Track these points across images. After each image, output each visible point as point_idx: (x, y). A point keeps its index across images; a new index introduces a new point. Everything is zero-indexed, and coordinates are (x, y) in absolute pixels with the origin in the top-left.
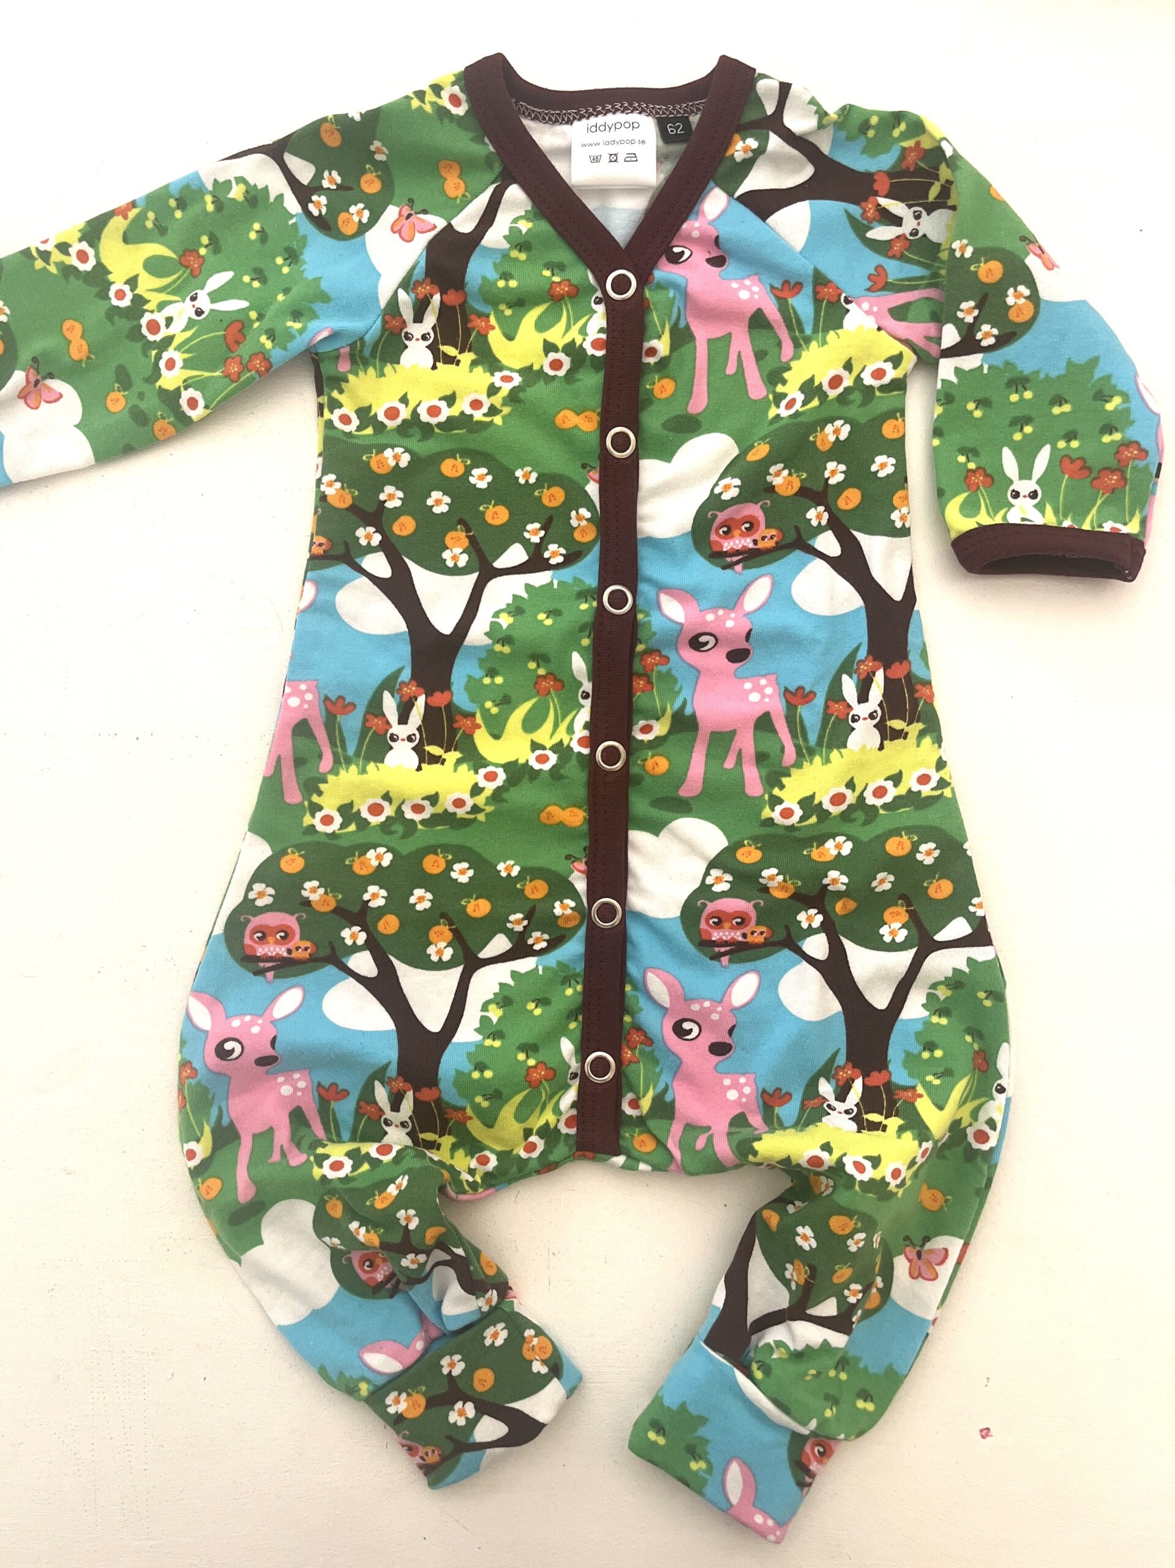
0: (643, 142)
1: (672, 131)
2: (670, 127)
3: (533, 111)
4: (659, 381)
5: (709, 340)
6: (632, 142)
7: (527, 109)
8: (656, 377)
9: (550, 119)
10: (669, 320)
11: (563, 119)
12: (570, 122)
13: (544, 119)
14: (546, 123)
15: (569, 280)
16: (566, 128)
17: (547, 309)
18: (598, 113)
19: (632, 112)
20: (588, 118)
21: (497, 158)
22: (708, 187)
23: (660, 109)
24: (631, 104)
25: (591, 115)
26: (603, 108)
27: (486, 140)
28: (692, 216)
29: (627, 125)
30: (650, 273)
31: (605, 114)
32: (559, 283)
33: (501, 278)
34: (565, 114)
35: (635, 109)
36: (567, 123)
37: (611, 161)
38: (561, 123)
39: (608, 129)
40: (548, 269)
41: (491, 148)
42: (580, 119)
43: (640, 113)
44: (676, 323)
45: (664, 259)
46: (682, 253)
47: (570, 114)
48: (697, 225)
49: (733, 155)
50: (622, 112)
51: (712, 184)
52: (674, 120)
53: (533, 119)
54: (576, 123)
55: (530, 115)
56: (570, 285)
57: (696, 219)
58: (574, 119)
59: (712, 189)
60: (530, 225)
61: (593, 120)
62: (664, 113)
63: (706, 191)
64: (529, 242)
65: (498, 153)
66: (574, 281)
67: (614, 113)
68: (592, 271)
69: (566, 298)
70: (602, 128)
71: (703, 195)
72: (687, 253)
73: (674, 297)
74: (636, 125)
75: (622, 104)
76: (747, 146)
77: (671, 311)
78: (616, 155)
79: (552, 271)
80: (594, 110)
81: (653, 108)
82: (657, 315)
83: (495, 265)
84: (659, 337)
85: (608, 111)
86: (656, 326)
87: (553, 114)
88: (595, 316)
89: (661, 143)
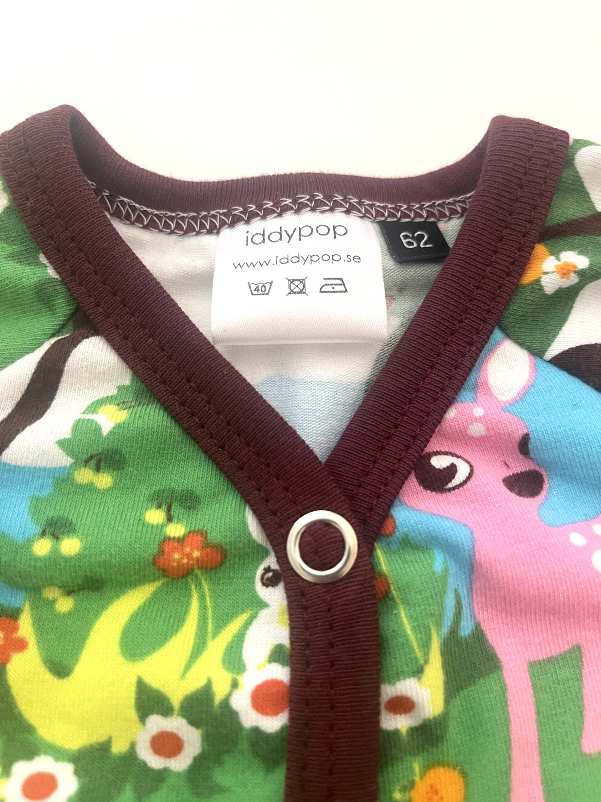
0: (357, 259)
1: (410, 243)
2: (406, 237)
3: (146, 213)
4: (423, 775)
5: (532, 665)
6: (334, 258)
7: (134, 209)
8: (416, 767)
9: (179, 227)
10: (439, 625)
11: (202, 226)
12: (214, 230)
13: (167, 226)
14: (172, 232)
15: (203, 533)
16: (207, 240)
17: (155, 595)
18: (267, 213)
19: (332, 210)
20: (247, 222)
21: (61, 288)
22: (492, 341)
23: (384, 208)
24: (329, 197)
25: (252, 216)
26: (276, 204)
27: (43, 259)
28: (465, 396)
29: (323, 230)
30: (386, 515)
31: (280, 215)
32: (180, 541)
33: (43, 534)
34: (205, 217)
35: (337, 205)
36: (210, 232)
37: (292, 292)
38: (198, 233)
39: (285, 237)
40: (159, 507)
41: (51, 273)
42: (232, 225)
43: (348, 212)
44: (454, 631)
45: (412, 483)
46: (452, 470)
47: (214, 216)
48: (479, 412)
49: (538, 281)
50: (313, 209)
51: (497, 334)
52: (412, 227)
53: (146, 227)
54: (226, 232)
55: (139, 220)
56: (206, 545)
57: (475, 400)
58: (223, 223)
59: (498, 344)
60: (122, 416)
61: (257, 225)
62: (391, 215)
63: (487, 347)
64: (117, 452)
65: (64, 281)
66: (214, 536)
67: (297, 211)
68: (257, 513)
69: (198, 572)
70: (275, 237)
71: (482, 354)
72: (463, 471)
73: (446, 570)
74: (340, 230)
75: (312, 198)
76: (566, 264)
77: (441, 605)
78: (302, 281)
79: (169, 510)
80: (260, 207)
81: (371, 206)
82: (410, 617)
83: (36, 502)
84: (418, 672)
85: (286, 209)
86: (410, 647)
87: (183, 218)
88: (263, 614)
89: (390, 263)
